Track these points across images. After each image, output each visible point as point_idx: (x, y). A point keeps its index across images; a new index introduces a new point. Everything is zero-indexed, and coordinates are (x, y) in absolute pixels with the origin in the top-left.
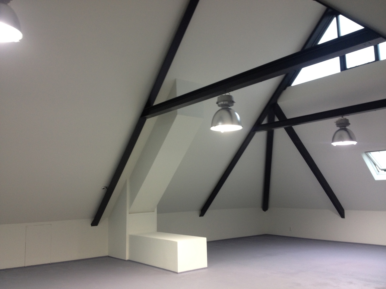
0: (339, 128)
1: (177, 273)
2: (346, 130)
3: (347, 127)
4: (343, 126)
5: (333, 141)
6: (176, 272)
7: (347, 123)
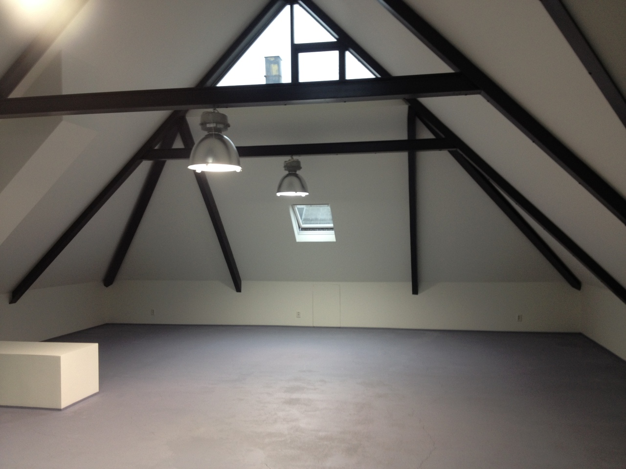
0: (287, 172)
1: (60, 410)
2: (297, 176)
3: (298, 172)
4: (293, 170)
5: (279, 191)
6: (59, 408)
7: (298, 167)
